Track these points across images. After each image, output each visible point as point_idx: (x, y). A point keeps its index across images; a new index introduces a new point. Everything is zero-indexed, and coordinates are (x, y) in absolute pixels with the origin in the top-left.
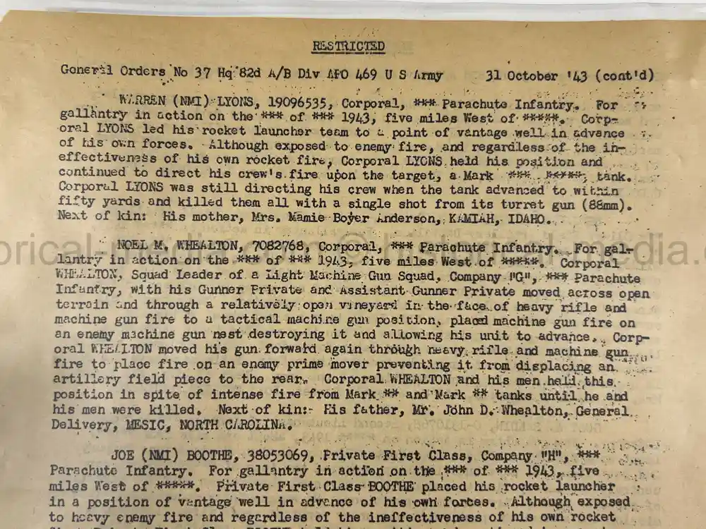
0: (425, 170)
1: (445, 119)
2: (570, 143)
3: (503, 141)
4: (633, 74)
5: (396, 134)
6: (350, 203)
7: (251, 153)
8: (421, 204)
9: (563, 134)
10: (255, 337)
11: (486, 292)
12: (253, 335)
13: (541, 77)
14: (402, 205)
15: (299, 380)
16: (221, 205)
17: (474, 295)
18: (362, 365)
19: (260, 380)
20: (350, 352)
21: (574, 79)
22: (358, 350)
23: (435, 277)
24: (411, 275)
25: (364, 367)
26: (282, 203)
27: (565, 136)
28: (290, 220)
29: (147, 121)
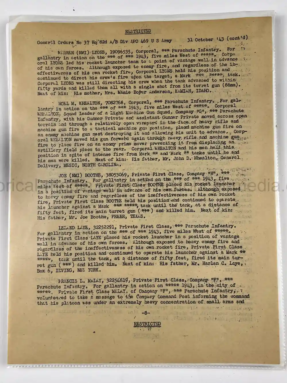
0: (167, 74)
1: (173, 56)
2: (218, 63)
3: (194, 63)
4: (240, 37)
5: (156, 62)
6: (140, 87)
7: (104, 70)
8: (165, 87)
9: (215, 60)
10: (107, 135)
11: (188, 117)
12: (106, 134)
13: (207, 40)
14: (158, 87)
15: (123, 149)
16: (94, 89)
17: (184, 118)
18: (145, 144)
19: (109, 150)
20: (141, 140)
21: (219, 40)
22: (143, 139)
23: (170, 113)
24: (162, 112)
25: (146, 145)
26: (115, 88)
27: (216, 61)
28: (118, 93)
29: (67, 60)
